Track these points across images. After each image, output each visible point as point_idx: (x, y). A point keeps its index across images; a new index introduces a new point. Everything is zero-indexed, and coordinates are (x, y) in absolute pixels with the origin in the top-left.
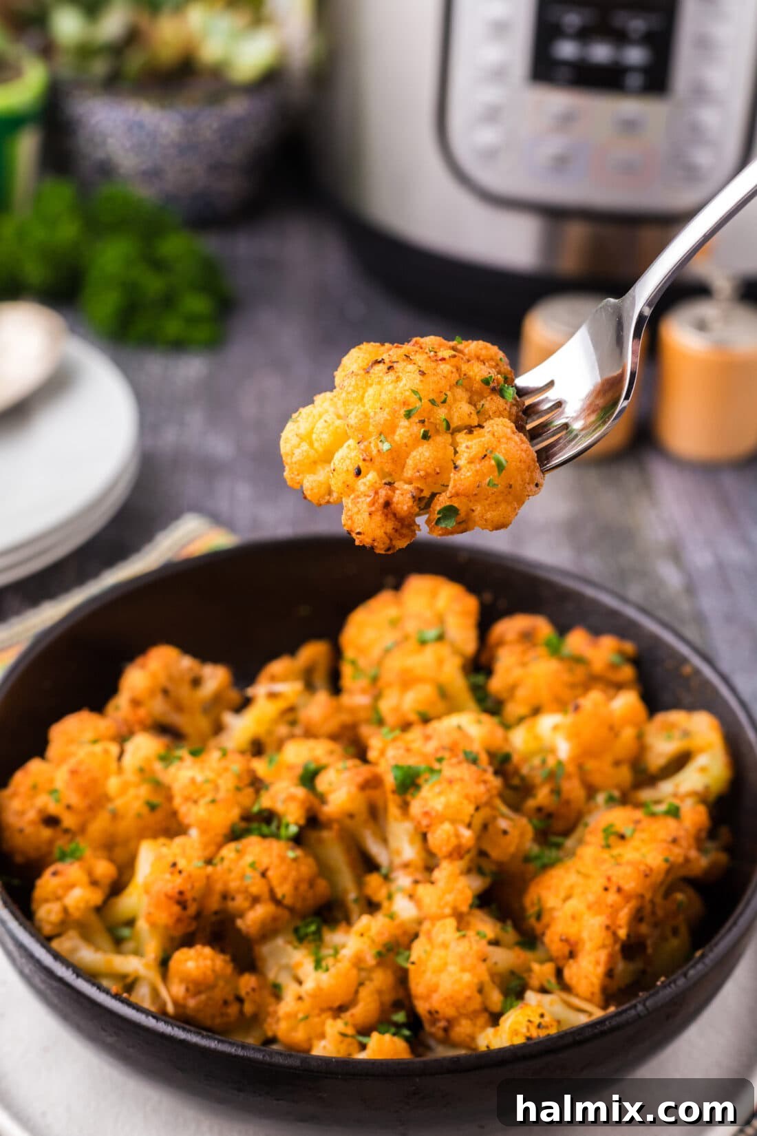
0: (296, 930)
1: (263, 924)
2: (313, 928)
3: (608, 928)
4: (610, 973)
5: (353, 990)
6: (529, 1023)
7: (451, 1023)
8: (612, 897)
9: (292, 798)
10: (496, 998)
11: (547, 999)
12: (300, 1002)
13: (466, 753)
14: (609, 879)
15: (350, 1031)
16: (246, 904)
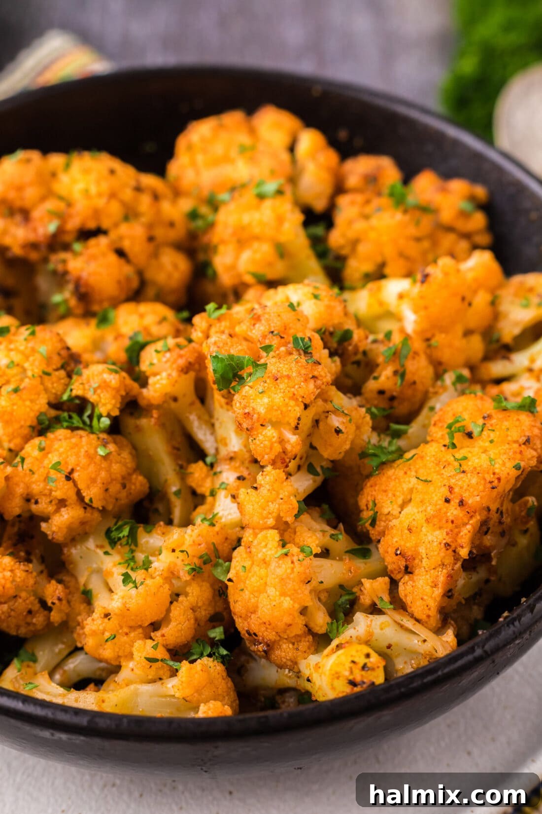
0: (108, 532)
1: (70, 528)
2: (126, 532)
3: (447, 545)
4: (449, 594)
5: (164, 609)
6: (352, 665)
7: (270, 647)
8: (453, 511)
9: (104, 386)
10: (321, 620)
11: (378, 620)
12: (106, 620)
13: (296, 340)
14: (451, 489)
15: (161, 653)
16: (51, 509)
